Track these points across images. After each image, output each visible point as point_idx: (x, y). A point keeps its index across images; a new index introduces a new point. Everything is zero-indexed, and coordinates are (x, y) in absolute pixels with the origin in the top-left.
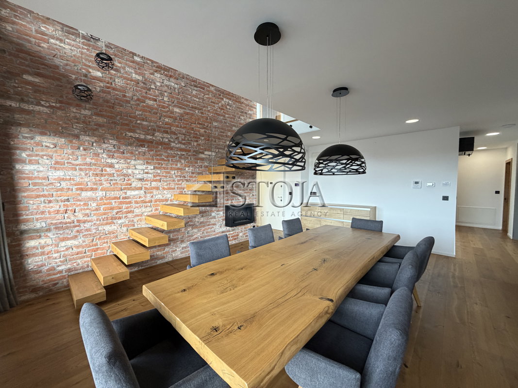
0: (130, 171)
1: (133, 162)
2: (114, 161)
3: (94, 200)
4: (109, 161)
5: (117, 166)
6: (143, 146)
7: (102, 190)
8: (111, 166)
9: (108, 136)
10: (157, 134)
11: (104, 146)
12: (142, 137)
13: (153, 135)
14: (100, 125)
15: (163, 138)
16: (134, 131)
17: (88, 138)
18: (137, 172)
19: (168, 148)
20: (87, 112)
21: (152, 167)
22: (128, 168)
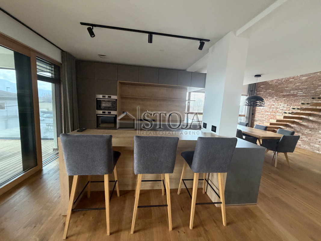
0: (278, 107)
1: (280, 104)
2: (275, 103)
3: (268, 115)
4: (273, 104)
5: (275, 105)
6: (284, 97)
7: (270, 112)
8: (274, 105)
9: (274, 96)
10: (291, 91)
11: (273, 99)
12: (285, 94)
13: (290, 92)
14: (273, 93)
15: (294, 93)
16: (283, 93)
17: (269, 98)
18: (281, 107)
19: (295, 97)
20: (271, 90)
21: (287, 105)
22: (278, 106)
